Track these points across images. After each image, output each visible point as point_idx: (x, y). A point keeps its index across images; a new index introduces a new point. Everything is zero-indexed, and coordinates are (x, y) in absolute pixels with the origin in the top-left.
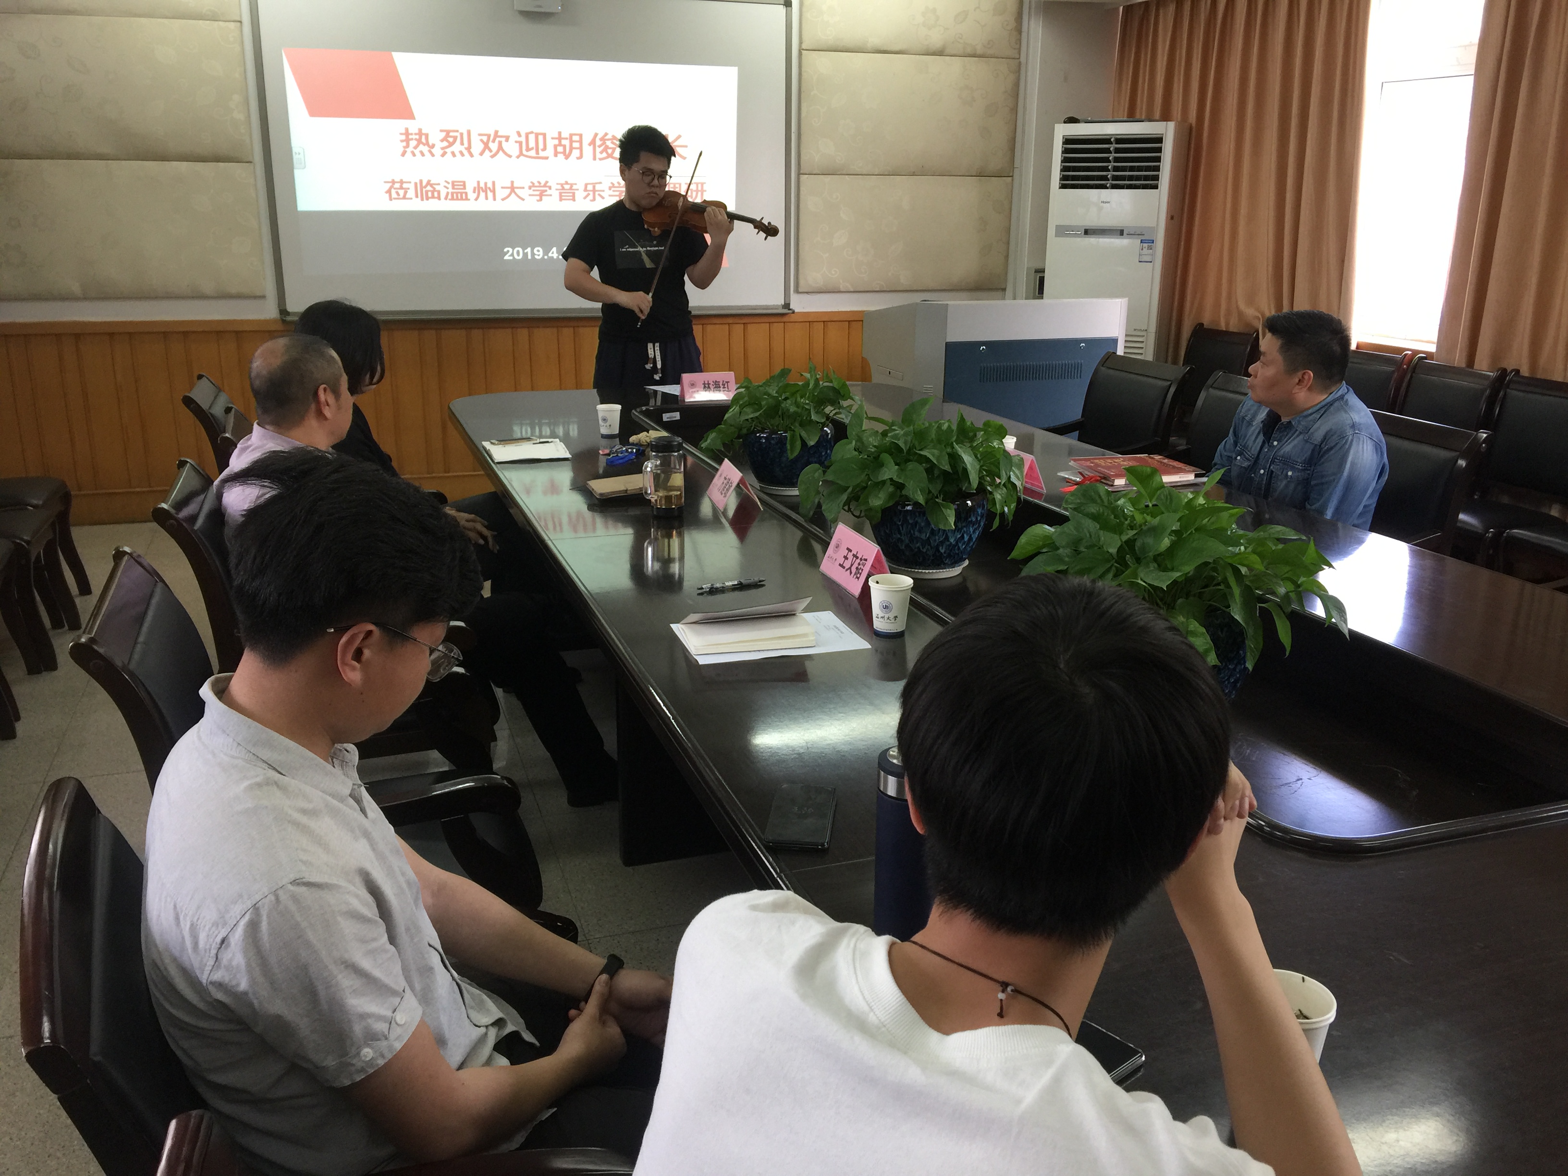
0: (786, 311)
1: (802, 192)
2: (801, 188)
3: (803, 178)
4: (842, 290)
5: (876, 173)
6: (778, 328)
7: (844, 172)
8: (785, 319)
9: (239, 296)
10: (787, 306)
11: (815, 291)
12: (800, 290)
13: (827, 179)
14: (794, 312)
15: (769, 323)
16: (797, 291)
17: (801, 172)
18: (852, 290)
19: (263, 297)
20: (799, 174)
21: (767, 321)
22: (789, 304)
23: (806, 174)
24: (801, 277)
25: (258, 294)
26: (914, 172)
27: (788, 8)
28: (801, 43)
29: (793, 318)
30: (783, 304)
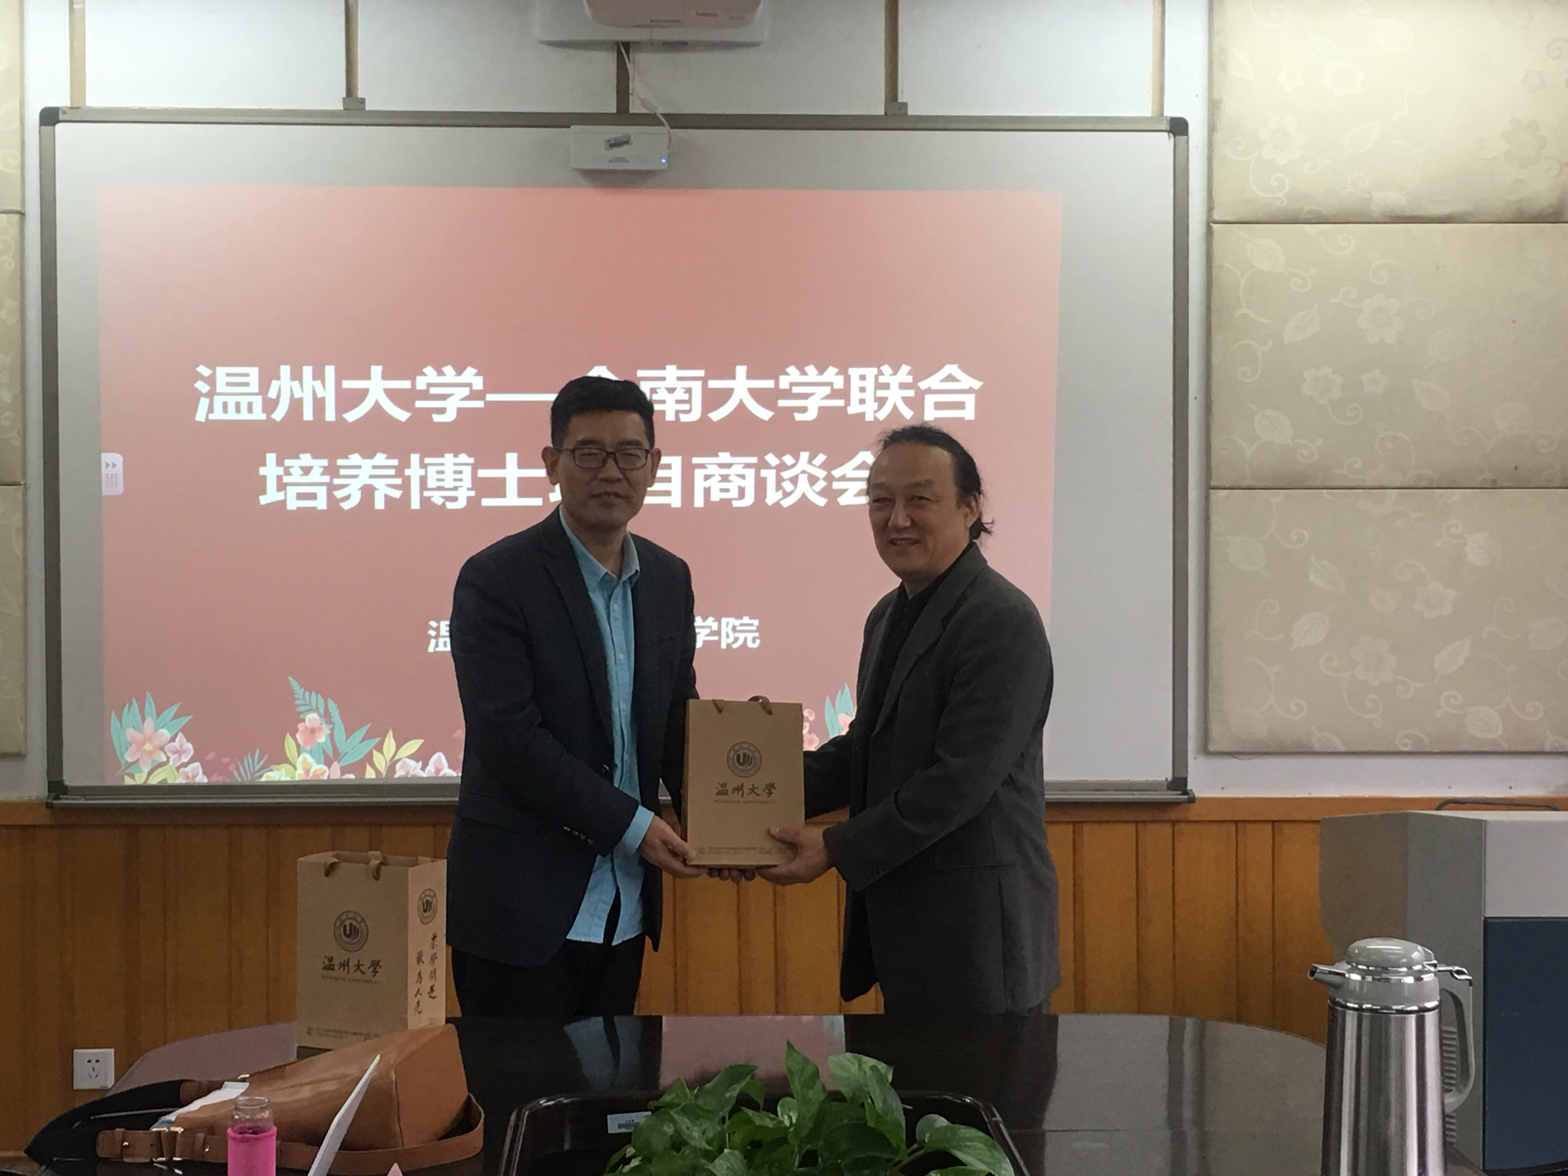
0: (1178, 795)
1: (1214, 528)
2: (1214, 519)
3: (1218, 496)
4: (1317, 748)
5: (1398, 485)
6: (1156, 836)
7: (1317, 483)
8: (1173, 815)
10: (1179, 783)
11: (1249, 749)
12: (1212, 748)
13: (1277, 498)
14: (1192, 800)
15: (1137, 822)
16: (1205, 750)
17: (1213, 483)
18: (1343, 749)
19: (19, 756)
20: (1208, 487)
21: (1132, 819)
22: (1185, 780)
23: (1226, 489)
24: (1213, 715)
25: (9, 749)
26: (1494, 481)
27: (1179, 138)
28: (1210, 210)
29: (1194, 813)
30: (1170, 779)
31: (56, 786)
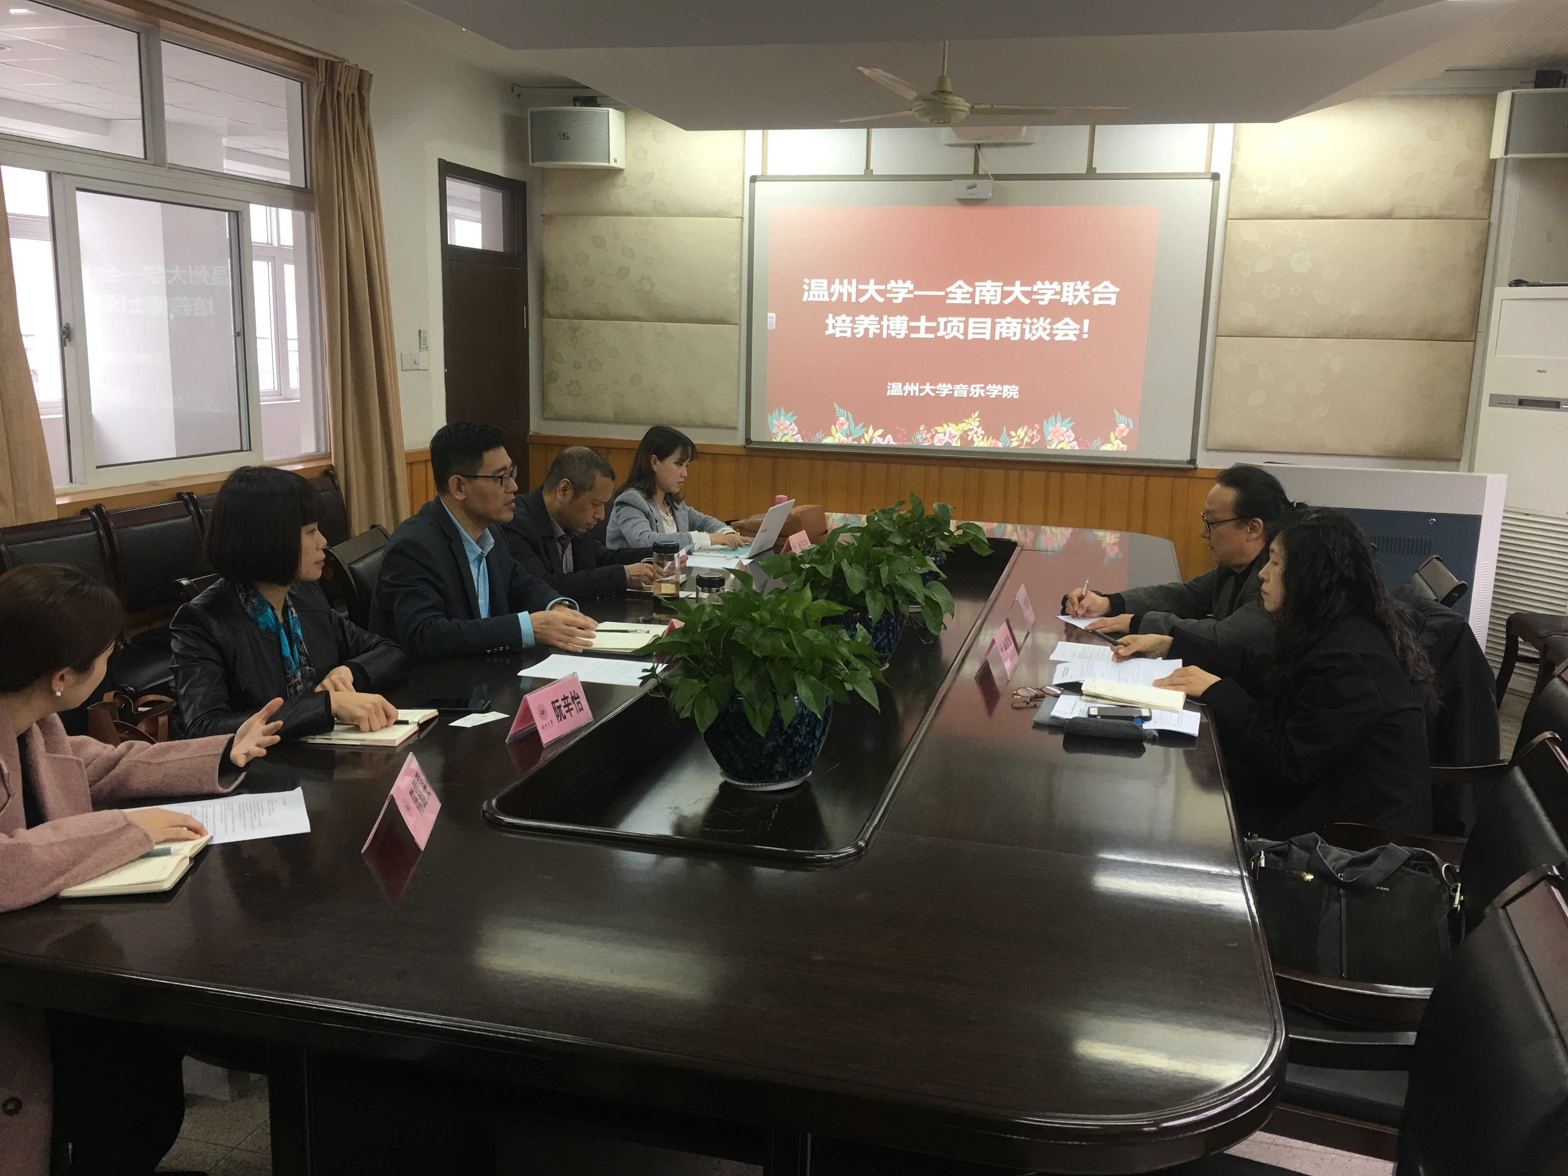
0: (1192, 466)
1: (1217, 353)
2: (1217, 350)
3: (1220, 340)
4: (1255, 449)
5: (1304, 335)
6: (1181, 483)
7: (1265, 334)
8: (1190, 474)
9: (719, 427)
10: (1193, 461)
11: (1224, 449)
12: (1208, 447)
13: (1247, 340)
14: (1198, 469)
15: (1173, 476)
16: (1205, 448)
17: (1219, 334)
18: (1267, 450)
19: (735, 428)
20: (1216, 335)
21: (1171, 475)
22: (1195, 460)
23: (1224, 336)
24: (1211, 434)
25: (732, 426)
26: (1347, 335)
27: (1216, 182)
28: (1227, 214)
29: (1198, 474)
30: (1189, 459)
31: (748, 440)
